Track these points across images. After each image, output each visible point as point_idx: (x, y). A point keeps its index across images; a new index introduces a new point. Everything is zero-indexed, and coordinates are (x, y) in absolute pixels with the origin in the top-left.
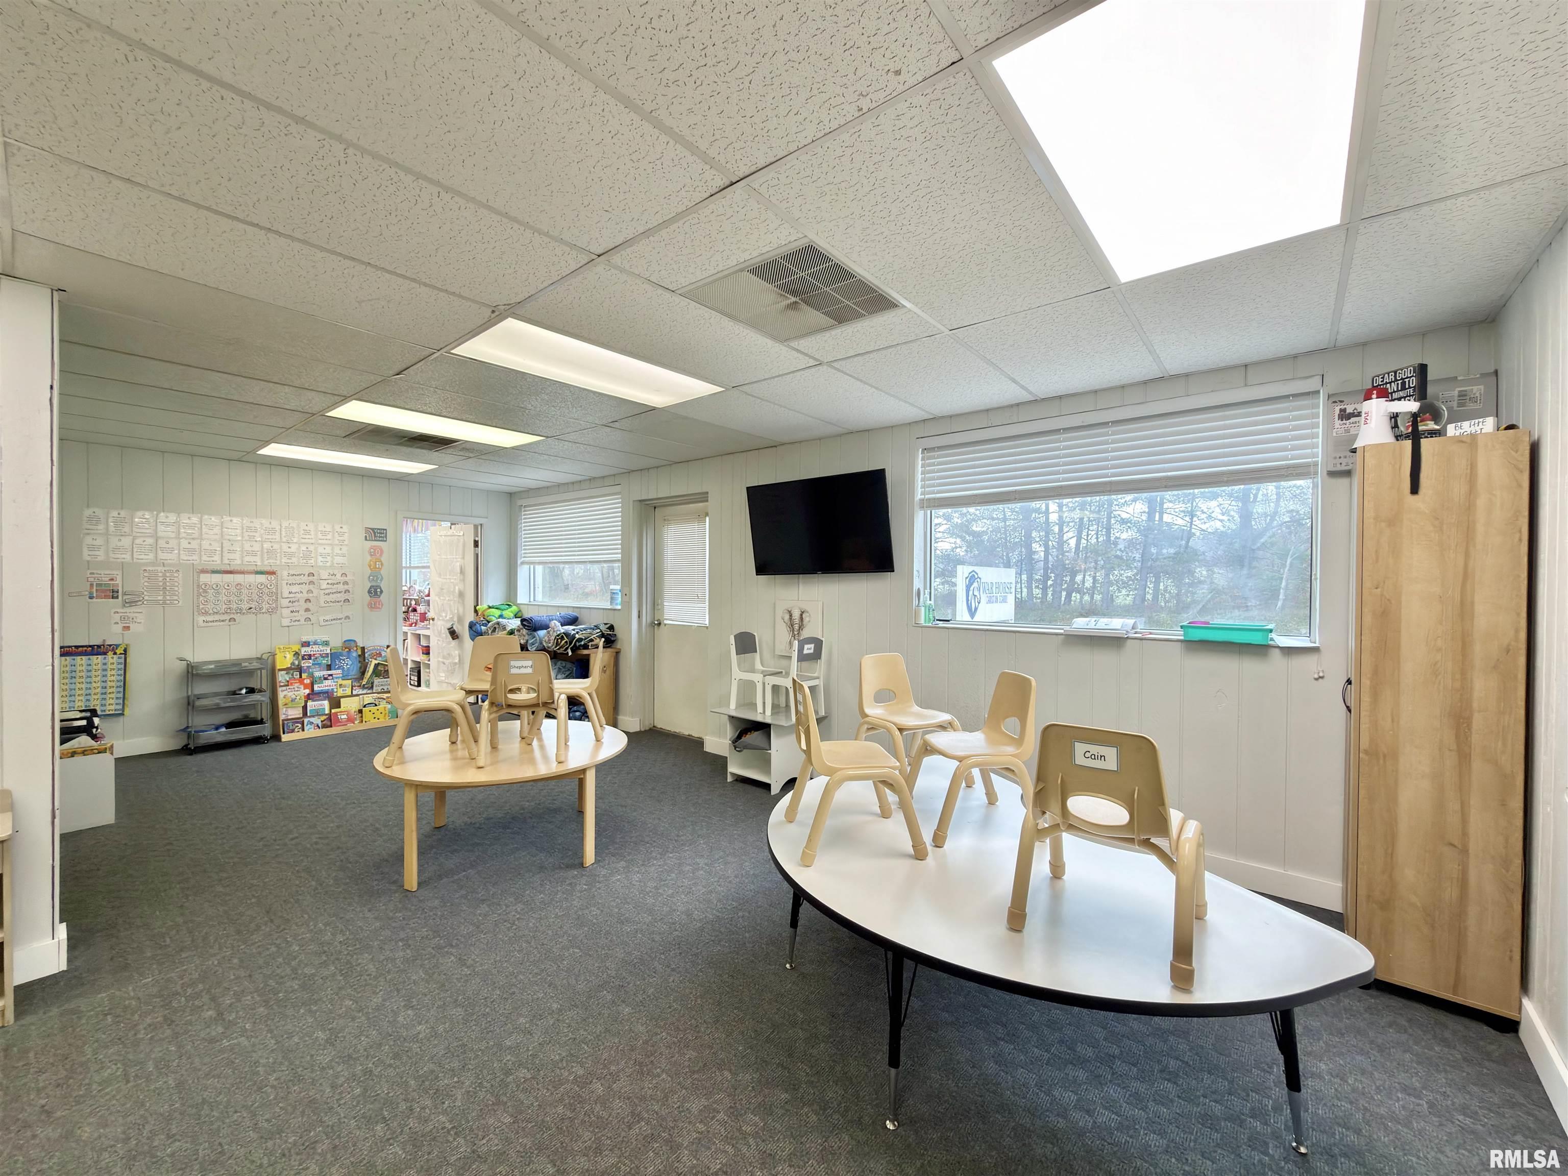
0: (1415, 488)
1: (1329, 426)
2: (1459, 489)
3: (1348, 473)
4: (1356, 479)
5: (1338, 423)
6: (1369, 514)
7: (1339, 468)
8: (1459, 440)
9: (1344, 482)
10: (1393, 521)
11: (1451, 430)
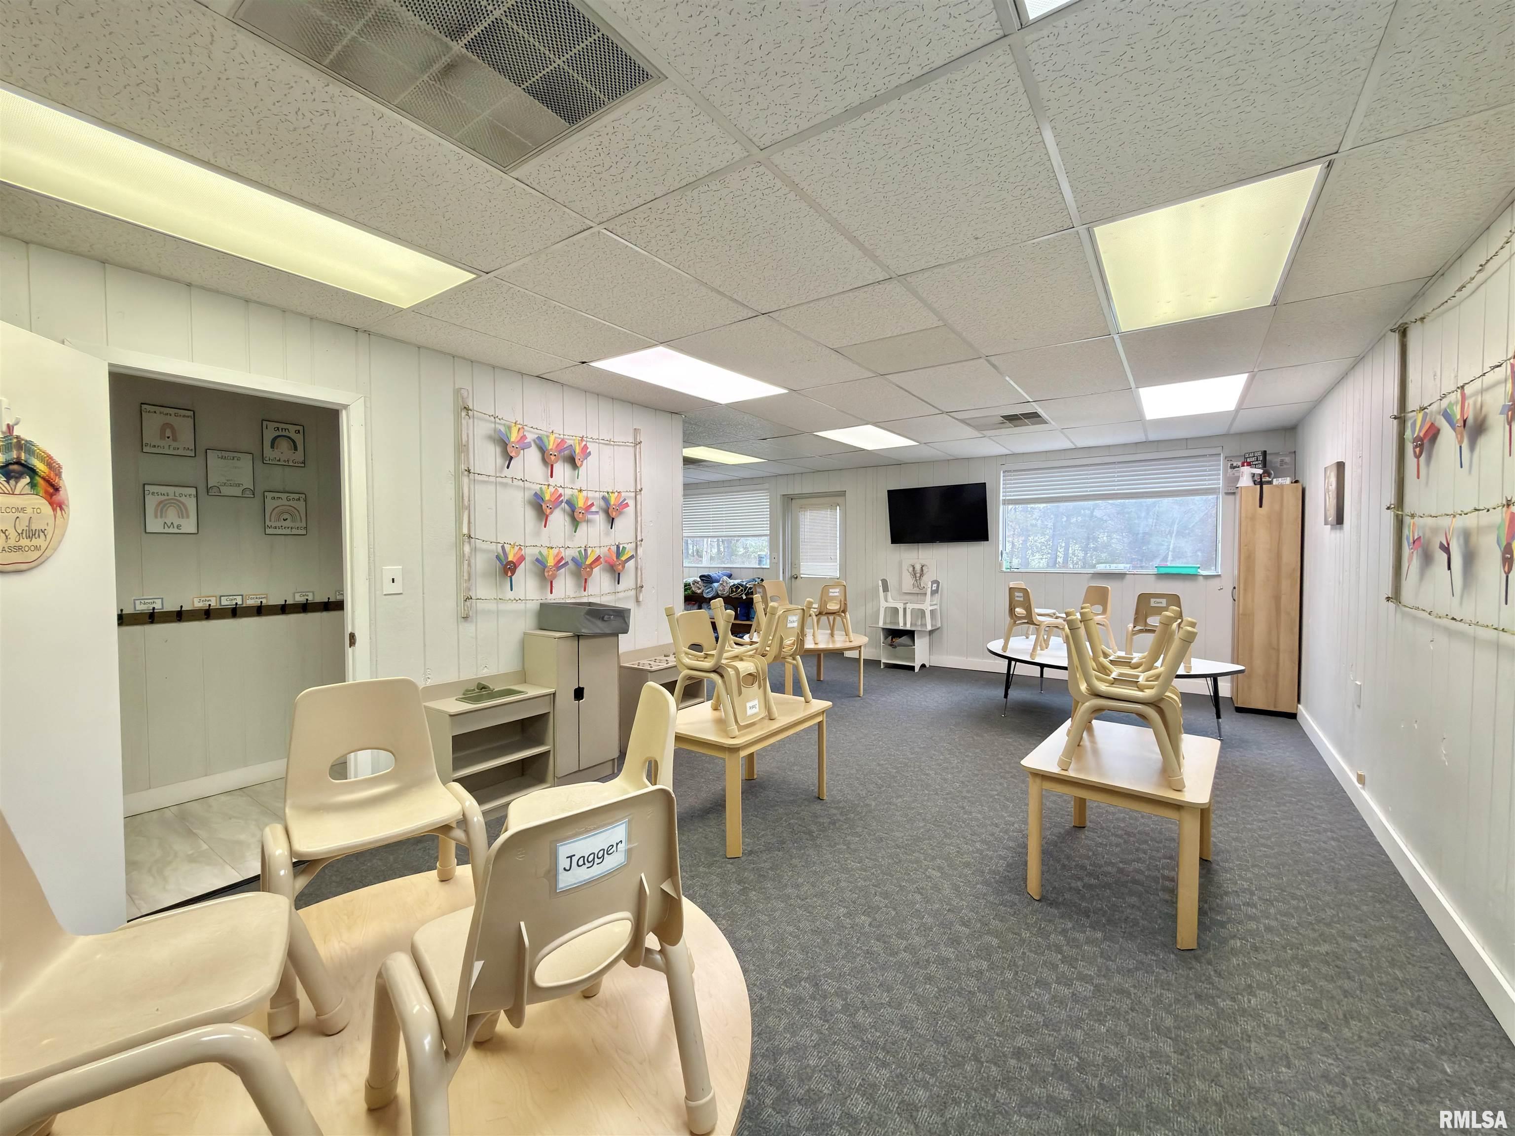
0: (1261, 506)
1: (1225, 472)
2: (1277, 507)
3: (1234, 493)
4: (1238, 497)
5: (1229, 470)
6: (1243, 515)
7: (1230, 491)
8: (1277, 486)
9: (1231, 497)
10: (1253, 518)
11: (1275, 482)
